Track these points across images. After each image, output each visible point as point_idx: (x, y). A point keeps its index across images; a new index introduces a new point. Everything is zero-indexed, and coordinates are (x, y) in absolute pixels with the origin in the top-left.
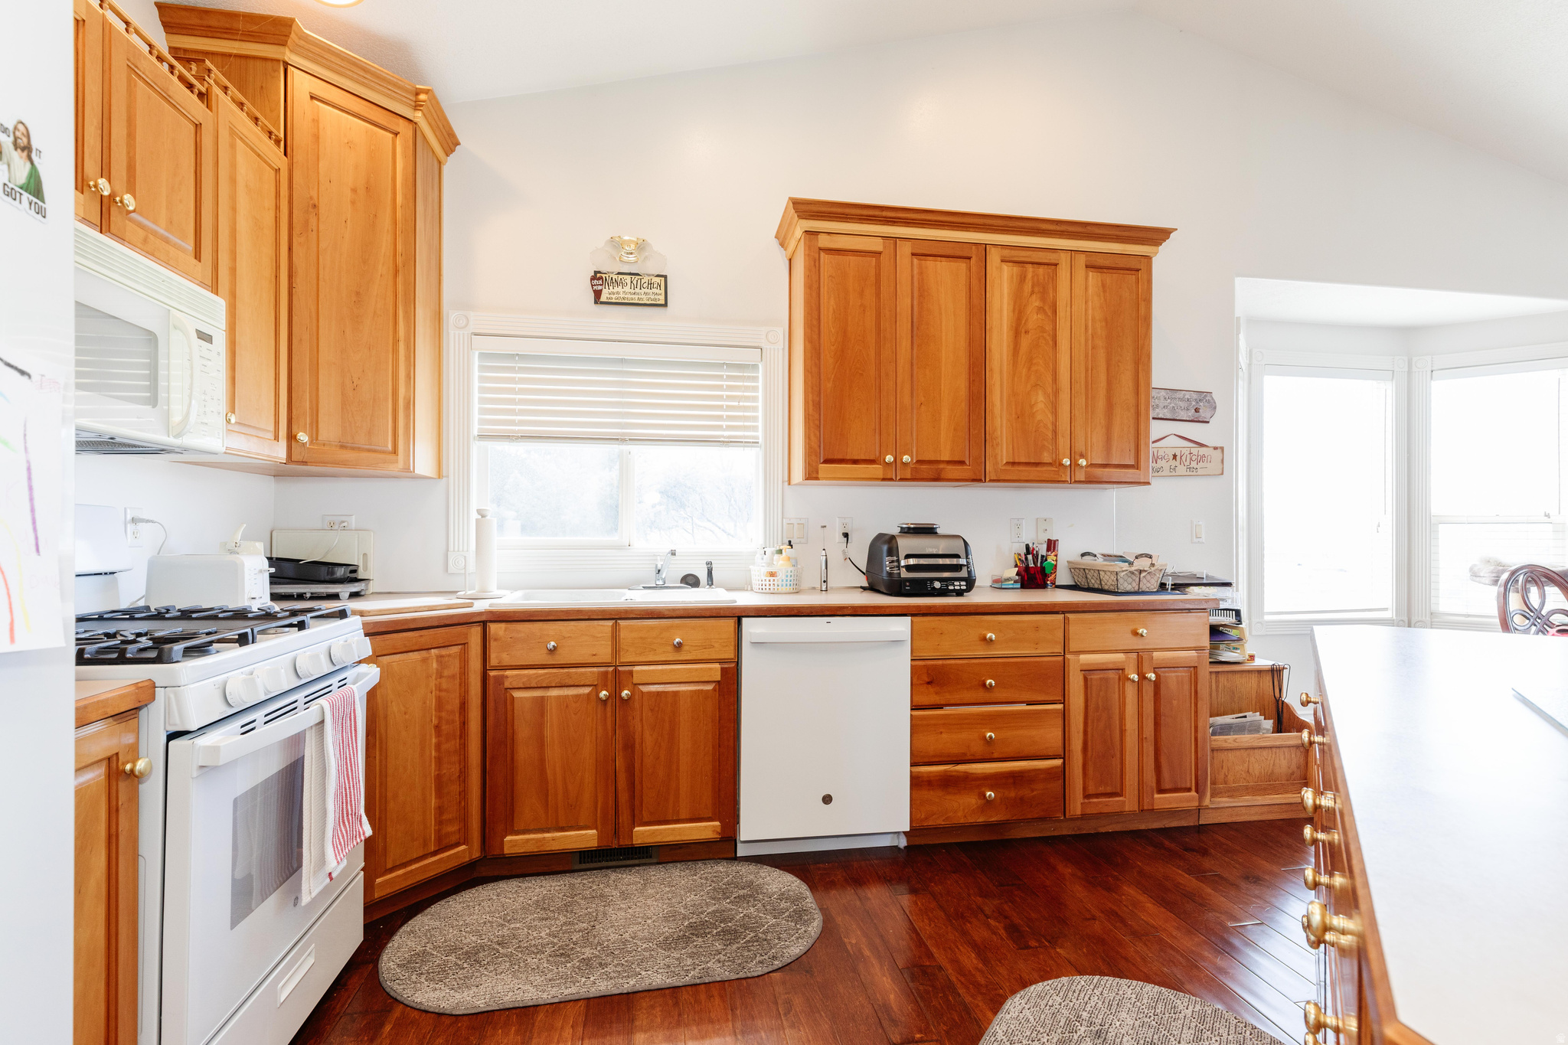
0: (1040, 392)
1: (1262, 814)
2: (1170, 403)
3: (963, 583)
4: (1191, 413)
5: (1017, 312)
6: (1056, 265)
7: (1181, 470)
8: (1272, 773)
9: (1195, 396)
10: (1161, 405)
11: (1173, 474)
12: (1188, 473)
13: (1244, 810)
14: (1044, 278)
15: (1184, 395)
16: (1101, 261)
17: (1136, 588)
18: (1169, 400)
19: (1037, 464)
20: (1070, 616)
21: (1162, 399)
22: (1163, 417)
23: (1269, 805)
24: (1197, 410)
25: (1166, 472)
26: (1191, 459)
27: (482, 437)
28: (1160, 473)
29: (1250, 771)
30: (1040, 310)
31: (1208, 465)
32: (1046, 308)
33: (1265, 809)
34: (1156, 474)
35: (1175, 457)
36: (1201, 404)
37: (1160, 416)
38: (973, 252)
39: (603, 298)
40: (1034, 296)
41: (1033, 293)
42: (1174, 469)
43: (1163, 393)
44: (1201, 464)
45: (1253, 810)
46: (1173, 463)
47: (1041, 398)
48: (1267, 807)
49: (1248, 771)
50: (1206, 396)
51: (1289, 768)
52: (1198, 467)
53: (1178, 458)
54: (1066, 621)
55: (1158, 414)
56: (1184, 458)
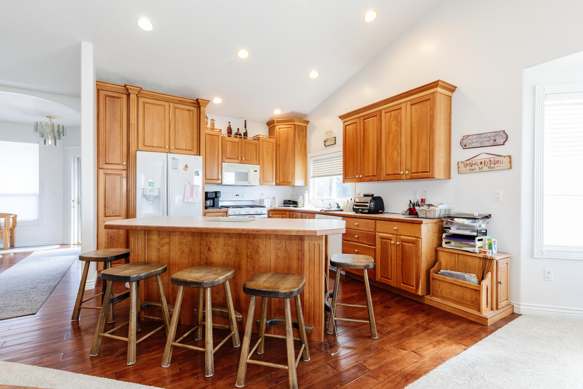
0: (396, 151)
1: (451, 310)
2: (479, 140)
3: (367, 210)
4: (492, 142)
5: (389, 128)
6: (401, 108)
7: (485, 168)
8: (463, 298)
9: (493, 134)
10: (475, 142)
11: (481, 170)
12: (489, 169)
13: (443, 305)
14: (397, 114)
15: (487, 135)
16: (415, 102)
17: (426, 217)
18: (479, 139)
19: (395, 174)
20: (377, 221)
21: (475, 139)
22: (476, 146)
23: (455, 308)
24: (495, 140)
25: (477, 170)
26: (490, 163)
27: (312, 177)
28: (474, 171)
29: (452, 293)
30: (396, 124)
31: (501, 165)
32: (397, 124)
33: (453, 309)
34: (472, 171)
35: (481, 163)
36: (497, 137)
37: (474, 147)
38: (378, 114)
39: (326, 145)
40: (394, 121)
41: (393, 120)
42: (482, 169)
43: (475, 136)
44: (497, 165)
45: (447, 307)
46: (481, 166)
47: (396, 153)
48: (453, 308)
49: (451, 293)
50: (499, 133)
51: (472, 298)
52: (494, 166)
53: (483, 163)
54: (376, 222)
55: (473, 146)
56: (486, 163)
